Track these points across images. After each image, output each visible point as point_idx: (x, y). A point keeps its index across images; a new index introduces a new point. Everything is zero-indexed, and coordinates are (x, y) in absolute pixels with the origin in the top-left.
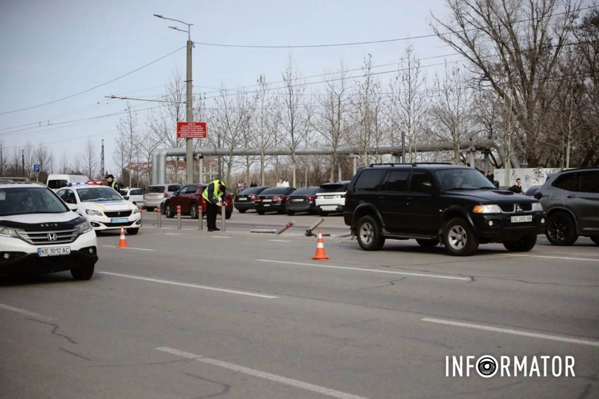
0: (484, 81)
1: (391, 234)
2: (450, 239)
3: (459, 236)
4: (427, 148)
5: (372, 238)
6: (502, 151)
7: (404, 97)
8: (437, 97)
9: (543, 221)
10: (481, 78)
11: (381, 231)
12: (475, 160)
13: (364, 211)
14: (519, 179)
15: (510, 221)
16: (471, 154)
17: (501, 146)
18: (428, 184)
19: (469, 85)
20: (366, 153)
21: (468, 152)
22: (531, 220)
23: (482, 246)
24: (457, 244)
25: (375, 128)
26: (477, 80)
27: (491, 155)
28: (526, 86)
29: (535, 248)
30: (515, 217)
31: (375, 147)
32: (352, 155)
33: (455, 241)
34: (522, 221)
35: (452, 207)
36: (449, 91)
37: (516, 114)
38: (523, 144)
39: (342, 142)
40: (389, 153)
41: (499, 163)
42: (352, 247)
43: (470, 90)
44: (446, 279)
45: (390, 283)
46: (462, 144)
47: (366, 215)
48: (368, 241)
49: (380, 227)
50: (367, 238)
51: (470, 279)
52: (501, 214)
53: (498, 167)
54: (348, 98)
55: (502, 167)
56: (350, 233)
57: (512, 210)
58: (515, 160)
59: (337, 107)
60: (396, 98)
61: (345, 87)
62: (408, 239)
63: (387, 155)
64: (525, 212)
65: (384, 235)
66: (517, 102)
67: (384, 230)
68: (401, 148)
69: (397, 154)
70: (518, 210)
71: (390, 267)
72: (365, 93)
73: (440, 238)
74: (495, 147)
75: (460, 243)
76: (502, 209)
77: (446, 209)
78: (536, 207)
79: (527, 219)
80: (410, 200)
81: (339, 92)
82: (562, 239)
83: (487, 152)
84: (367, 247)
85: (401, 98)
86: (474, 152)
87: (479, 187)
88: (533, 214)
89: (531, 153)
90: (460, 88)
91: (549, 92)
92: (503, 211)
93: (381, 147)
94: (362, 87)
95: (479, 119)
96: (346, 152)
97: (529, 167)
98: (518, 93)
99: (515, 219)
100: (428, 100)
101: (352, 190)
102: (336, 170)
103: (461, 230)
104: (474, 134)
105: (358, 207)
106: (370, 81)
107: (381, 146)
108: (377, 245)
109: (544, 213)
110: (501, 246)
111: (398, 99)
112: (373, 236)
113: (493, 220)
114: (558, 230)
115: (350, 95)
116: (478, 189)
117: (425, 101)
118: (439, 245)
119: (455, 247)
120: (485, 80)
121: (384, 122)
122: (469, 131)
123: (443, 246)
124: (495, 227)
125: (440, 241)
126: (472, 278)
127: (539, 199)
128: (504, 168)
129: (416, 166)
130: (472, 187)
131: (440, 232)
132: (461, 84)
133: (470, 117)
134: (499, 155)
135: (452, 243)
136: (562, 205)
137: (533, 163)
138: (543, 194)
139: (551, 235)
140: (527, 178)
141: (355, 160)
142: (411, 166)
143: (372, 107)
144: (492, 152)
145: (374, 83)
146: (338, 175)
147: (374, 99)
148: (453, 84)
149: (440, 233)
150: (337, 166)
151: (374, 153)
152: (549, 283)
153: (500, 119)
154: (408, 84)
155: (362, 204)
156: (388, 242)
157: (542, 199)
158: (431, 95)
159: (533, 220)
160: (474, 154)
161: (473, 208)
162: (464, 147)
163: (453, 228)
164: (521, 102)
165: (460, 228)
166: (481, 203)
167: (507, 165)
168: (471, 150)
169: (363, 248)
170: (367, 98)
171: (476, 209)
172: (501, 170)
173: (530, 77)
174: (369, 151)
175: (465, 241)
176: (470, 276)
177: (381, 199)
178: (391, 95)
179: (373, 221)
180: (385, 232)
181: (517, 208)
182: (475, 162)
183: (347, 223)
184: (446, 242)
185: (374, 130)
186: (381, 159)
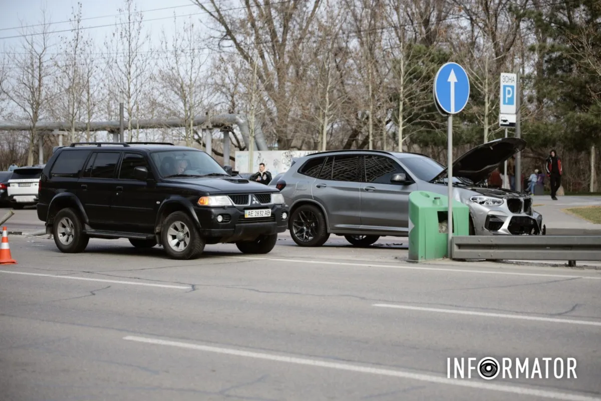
0: (225, 41)
1: (96, 232)
2: (170, 238)
3: (181, 235)
4: (150, 124)
5: (73, 236)
6: (245, 128)
7: (122, 59)
8: (164, 60)
9: (284, 216)
10: (222, 37)
11: (83, 228)
12: (212, 140)
13: (63, 203)
14: (264, 164)
15: (244, 215)
16: (208, 131)
17: (245, 123)
18: (143, 170)
19: (206, 45)
20: (73, 130)
21: (204, 130)
22: (270, 215)
23: (209, 247)
24: (178, 244)
25: (87, 97)
26: (216, 39)
27: (233, 133)
28: (277, 48)
29: (276, 249)
30: (250, 211)
31: (87, 121)
32: (56, 132)
33: (176, 241)
34: (259, 216)
35: (173, 198)
36: (179, 52)
37: (263, 81)
38: (272, 120)
39: (43, 115)
40: (104, 129)
41: (242, 144)
42: (48, 249)
43: (207, 51)
44: (160, 288)
45: (90, 294)
46: (195, 119)
47: (64, 207)
48: (67, 241)
49: (83, 222)
50: (66, 237)
51: (190, 288)
52: (233, 207)
53: (242, 149)
54: (51, 59)
55: (246, 149)
56: (44, 230)
57: (247, 202)
58: (261, 141)
59: (38, 70)
60: (113, 60)
61: (47, 44)
62: (117, 238)
63: (102, 132)
64: (262, 204)
65: (88, 233)
66: (265, 68)
67: (87, 227)
68: (119, 123)
69: (115, 131)
70: (254, 202)
71: (92, 273)
72: (73, 53)
73: (157, 237)
74: (237, 123)
75: (182, 244)
76: (234, 201)
77: (165, 201)
78: (277, 199)
79: (266, 213)
80: (120, 189)
81: (39, 50)
82: (310, 238)
83: (226, 129)
84: (66, 247)
85: (118, 60)
86: (210, 129)
87: (206, 174)
88: (273, 207)
89: (282, 132)
90: (193, 50)
91: (304, 56)
92: (236, 204)
93: (94, 123)
94: (69, 45)
95: (218, 88)
96: (50, 128)
97: (280, 149)
98: (266, 55)
99: (249, 214)
100: (153, 63)
101: (47, 175)
102: (36, 151)
103: (183, 227)
104: (211, 106)
105: (56, 196)
106: (79, 37)
107: (94, 121)
108: (80, 246)
109: (286, 206)
110: (233, 247)
111: (114, 61)
112: (73, 234)
113: (222, 215)
114: (305, 228)
115: (53, 54)
116: (205, 176)
117: (149, 64)
118: (157, 246)
119: (175, 248)
120: (226, 39)
121: (98, 90)
122: (205, 102)
123: (162, 247)
124: (225, 223)
125: (158, 240)
126: (193, 286)
127: (281, 189)
128: (248, 150)
129: (129, 146)
130: (198, 174)
131: (157, 229)
132: (195, 44)
133: (205, 85)
134: (242, 133)
135: (172, 243)
136: (310, 197)
137: (285, 144)
138: (287, 183)
139: (296, 233)
140: (276, 164)
141: (61, 138)
142: (122, 146)
143: (83, 70)
144: (235, 131)
145: (85, 39)
146: (38, 157)
147: (86, 60)
148: (186, 43)
149: (157, 231)
150: (37, 145)
151: (84, 129)
152: (287, 293)
153: (242, 88)
154: (128, 42)
155: (61, 193)
156: (93, 242)
157: (285, 189)
158: (156, 57)
159: (272, 214)
160: (211, 133)
161: (197, 200)
162: (198, 123)
163: (173, 224)
164: (271, 68)
165: (182, 224)
166: (208, 194)
167: (252, 145)
168: (207, 127)
169: (62, 249)
170: (75, 59)
171: (202, 201)
172: (245, 153)
173: (283, 38)
174: (77, 126)
175: (188, 240)
176: (190, 284)
177: (84, 188)
178: (106, 56)
179: (74, 215)
180: (88, 229)
181: (252, 200)
182: (212, 142)
183: (41, 217)
184: (163, 241)
185: (84, 100)
186: (95, 137)
